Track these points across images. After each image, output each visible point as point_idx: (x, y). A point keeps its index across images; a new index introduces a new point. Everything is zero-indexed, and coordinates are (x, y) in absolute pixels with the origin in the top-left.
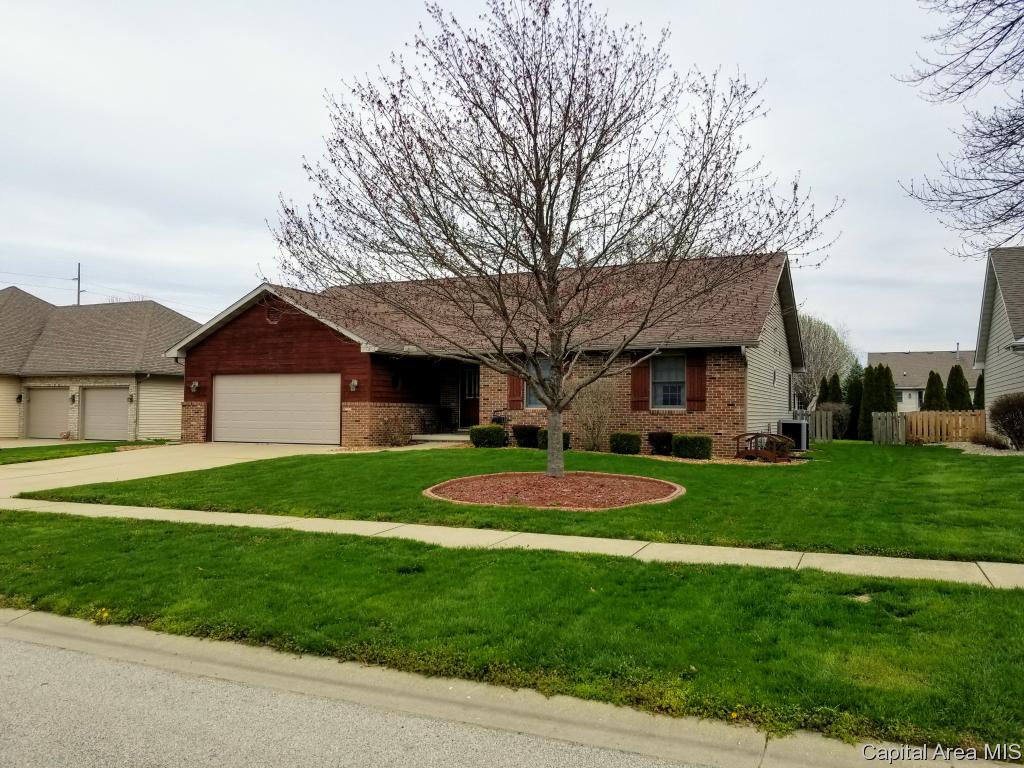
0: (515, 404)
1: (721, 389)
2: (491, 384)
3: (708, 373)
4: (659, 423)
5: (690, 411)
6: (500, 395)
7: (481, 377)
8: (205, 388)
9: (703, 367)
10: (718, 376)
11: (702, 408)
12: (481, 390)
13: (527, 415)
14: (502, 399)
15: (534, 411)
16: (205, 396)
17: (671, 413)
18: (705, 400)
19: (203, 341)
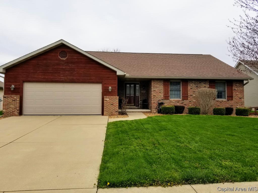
0: (166, 97)
1: (237, 93)
2: (156, 90)
3: (233, 88)
4: (218, 104)
5: (228, 100)
6: (160, 94)
7: (152, 87)
8: (19, 88)
9: (232, 86)
10: (236, 89)
11: (232, 99)
12: (152, 92)
13: (171, 102)
14: (162, 95)
15: (174, 100)
16: (19, 92)
17: (222, 101)
18: (233, 97)
19: (17, 65)
